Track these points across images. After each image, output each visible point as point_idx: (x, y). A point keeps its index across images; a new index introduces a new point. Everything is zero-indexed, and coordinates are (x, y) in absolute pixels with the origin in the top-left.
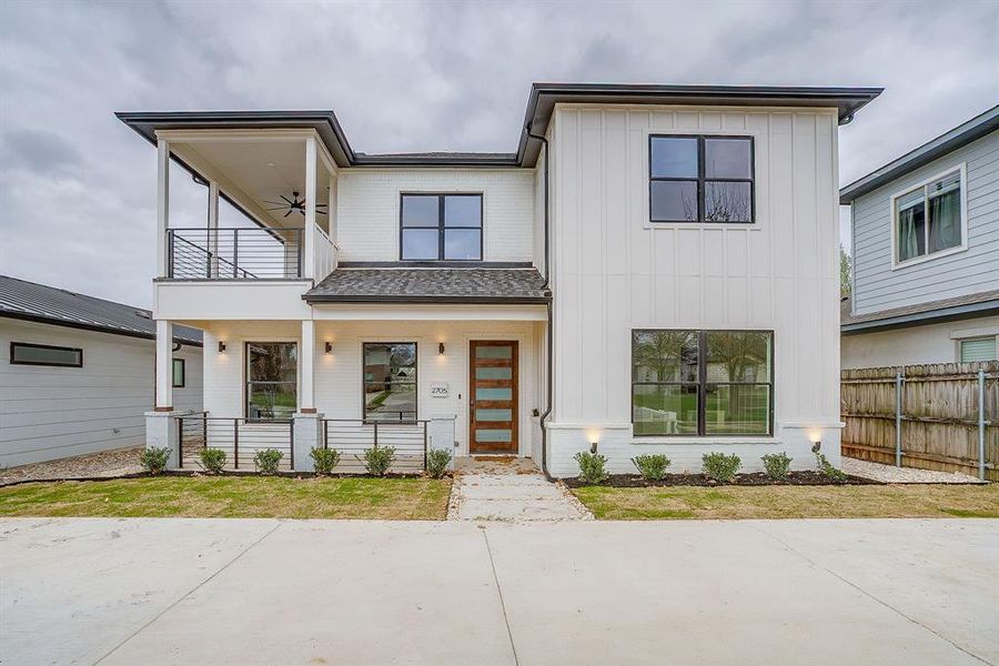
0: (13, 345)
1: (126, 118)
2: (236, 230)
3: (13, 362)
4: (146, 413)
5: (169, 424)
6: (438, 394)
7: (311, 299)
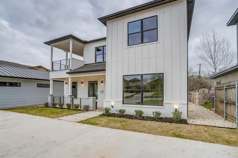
0: (38, 84)
1: (45, 43)
2: (61, 61)
3: (38, 87)
4: (48, 96)
5: (51, 98)
6: (101, 93)
7: (68, 73)
